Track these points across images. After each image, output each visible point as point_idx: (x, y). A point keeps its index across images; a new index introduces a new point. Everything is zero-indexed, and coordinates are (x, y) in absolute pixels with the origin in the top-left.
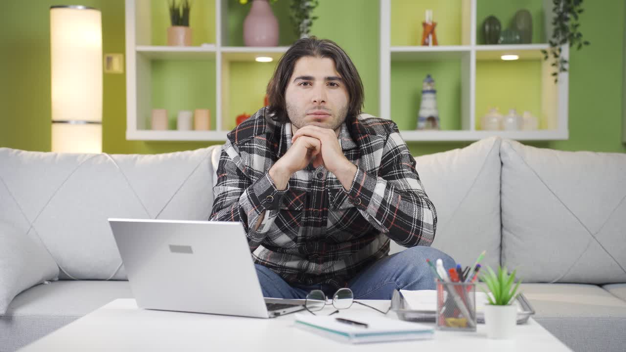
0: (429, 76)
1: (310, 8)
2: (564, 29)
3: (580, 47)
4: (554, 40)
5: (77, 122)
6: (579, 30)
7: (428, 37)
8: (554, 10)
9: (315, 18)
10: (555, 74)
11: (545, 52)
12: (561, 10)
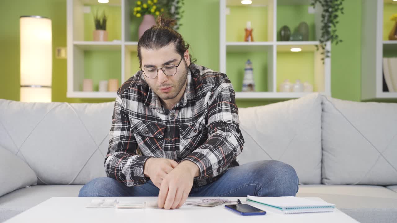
0: (249, 61)
1: (178, 19)
2: (328, 32)
3: (337, 43)
4: (322, 39)
5: (36, 86)
6: (337, 33)
7: (248, 37)
8: (322, 21)
9: (181, 25)
10: (323, 59)
11: (317, 46)
12: (326, 21)
